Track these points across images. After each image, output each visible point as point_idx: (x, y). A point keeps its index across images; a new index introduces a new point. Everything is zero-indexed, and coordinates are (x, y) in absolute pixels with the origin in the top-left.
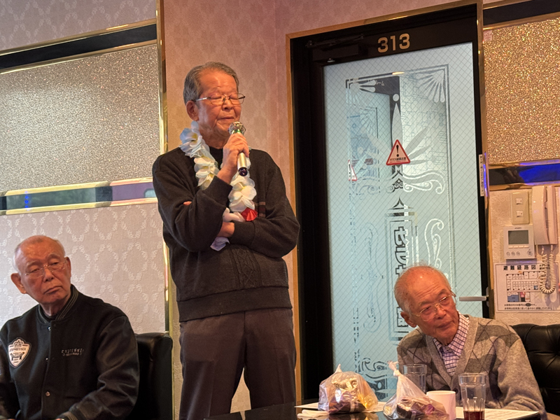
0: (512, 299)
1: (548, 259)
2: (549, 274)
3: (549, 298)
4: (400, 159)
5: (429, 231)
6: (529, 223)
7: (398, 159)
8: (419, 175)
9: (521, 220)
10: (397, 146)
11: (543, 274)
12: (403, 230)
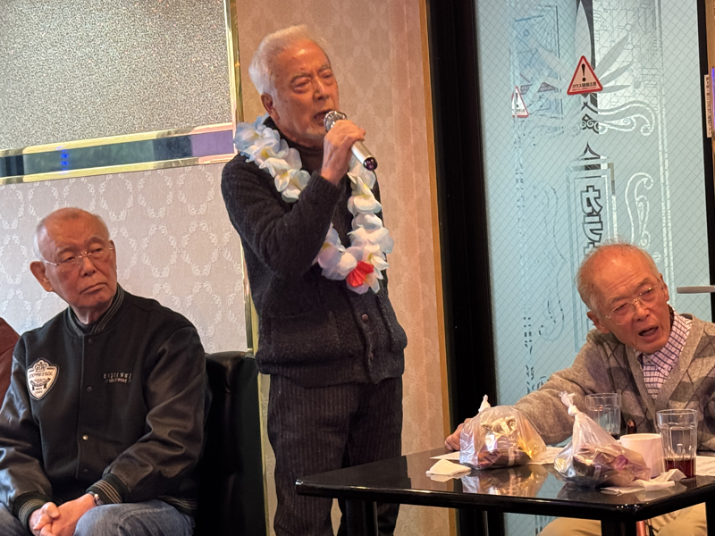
4: (588, 85)
5: (631, 192)
7: (587, 87)
8: (616, 109)
10: (583, 66)
12: (594, 190)
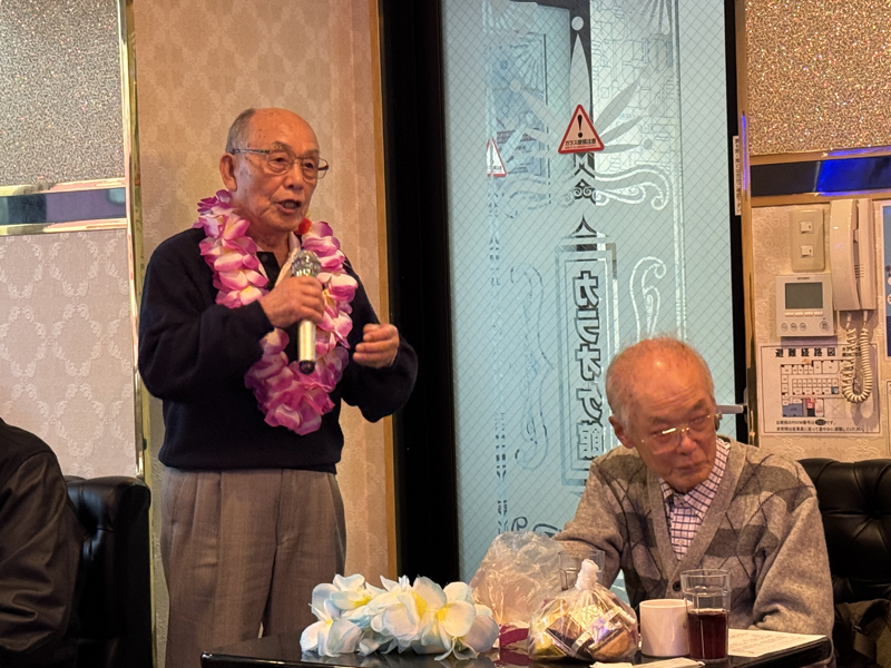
0: (790, 411)
1: (859, 336)
2: (860, 365)
3: (858, 409)
4: (585, 141)
5: (637, 281)
6: (824, 269)
7: (583, 145)
8: (621, 175)
9: (810, 261)
10: (580, 118)
11: (849, 365)
12: (590, 277)
